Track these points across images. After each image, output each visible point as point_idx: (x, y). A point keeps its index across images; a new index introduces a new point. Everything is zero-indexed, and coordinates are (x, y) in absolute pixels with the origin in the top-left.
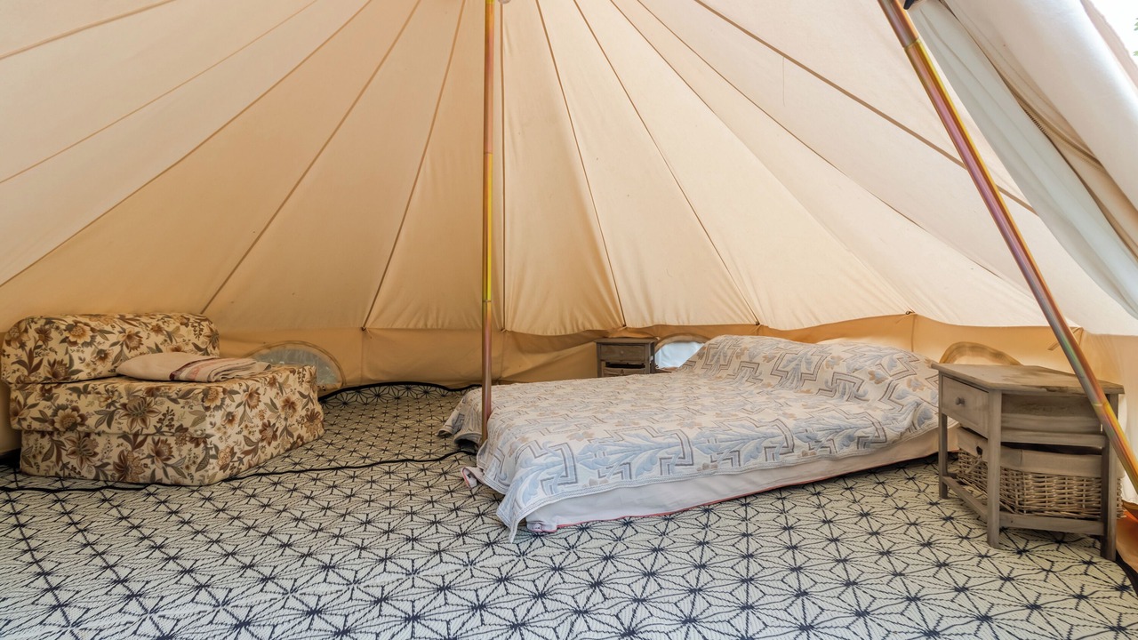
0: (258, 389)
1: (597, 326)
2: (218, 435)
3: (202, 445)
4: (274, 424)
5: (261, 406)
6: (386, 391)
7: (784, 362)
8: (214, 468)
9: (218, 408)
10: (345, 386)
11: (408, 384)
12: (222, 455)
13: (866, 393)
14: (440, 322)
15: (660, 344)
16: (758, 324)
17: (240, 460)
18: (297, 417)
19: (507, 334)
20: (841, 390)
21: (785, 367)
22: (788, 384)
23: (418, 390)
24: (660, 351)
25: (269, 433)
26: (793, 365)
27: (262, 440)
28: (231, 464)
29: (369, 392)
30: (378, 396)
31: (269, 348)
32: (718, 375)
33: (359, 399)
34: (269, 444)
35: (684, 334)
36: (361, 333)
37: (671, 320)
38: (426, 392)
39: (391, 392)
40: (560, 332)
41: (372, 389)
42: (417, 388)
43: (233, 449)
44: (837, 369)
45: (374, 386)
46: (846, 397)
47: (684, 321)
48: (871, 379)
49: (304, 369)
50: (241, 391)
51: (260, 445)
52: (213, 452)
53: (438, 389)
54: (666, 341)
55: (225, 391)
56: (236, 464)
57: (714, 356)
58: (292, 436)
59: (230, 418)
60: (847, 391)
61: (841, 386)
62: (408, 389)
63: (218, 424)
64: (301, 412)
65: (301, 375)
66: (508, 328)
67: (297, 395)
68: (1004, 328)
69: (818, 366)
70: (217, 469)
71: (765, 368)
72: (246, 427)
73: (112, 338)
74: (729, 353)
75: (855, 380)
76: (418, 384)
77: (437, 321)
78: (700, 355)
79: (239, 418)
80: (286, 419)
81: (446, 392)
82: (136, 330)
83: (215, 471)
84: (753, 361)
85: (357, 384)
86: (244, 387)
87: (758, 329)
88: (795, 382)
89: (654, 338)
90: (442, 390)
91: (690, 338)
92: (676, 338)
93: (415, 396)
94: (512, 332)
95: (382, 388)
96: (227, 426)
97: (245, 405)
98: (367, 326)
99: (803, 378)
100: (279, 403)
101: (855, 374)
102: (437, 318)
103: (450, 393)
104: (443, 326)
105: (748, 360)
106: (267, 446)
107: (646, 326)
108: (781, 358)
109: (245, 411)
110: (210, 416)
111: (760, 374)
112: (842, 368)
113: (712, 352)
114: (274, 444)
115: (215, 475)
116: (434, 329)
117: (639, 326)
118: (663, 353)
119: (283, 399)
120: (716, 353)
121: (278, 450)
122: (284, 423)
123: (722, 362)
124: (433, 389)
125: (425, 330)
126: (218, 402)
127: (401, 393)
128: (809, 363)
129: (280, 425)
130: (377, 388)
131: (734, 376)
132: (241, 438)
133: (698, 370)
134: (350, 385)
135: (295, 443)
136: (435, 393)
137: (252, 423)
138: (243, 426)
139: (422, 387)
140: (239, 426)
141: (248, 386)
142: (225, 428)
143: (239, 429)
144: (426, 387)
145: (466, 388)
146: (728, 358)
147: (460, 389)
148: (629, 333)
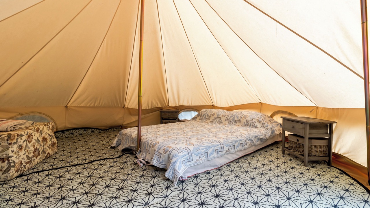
0: (32, 133)
1: (160, 106)
2: (15, 156)
3: (6, 161)
4: (39, 149)
5: (34, 141)
6: (76, 132)
7: (229, 117)
8: (13, 172)
9: (15, 143)
10: (57, 130)
11: (85, 129)
12: (17, 165)
13: (257, 126)
14: (100, 104)
15: (180, 112)
16: (213, 105)
17: (25, 166)
18: (48, 145)
19: (126, 109)
20: (249, 125)
21: (230, 118)
22: (231, 124)
23: (89, 131)
24: (180, 114)
25: (37, 153)
26: (232, 118)
27: (34, 156)
28: (21, 169)
29: (68, 132)
30: (72, 134)
31: (22, 115)
32: (206, 122)
33: (63, 136)
34: (37, 158)
35: (189, 109)
36: (65, 108)
37: (185, 104)
38: (92, 131)
39: (78, 132)
40: (147, 108)
41: (69, 131)
42: (89, 130)
43: (21, 161)
44: (247, 119)
45: (70, 130)
46: (251, 127)
47: (190, 104)
48: (258, 121)
49: (50, 124)
50: (25, 135)
51: (33, 158)
52: (12, 164)
53: (97, 130)
54: (182, 111)
55: (18, 135)
56: (23, 169)
57: (203, 115)
58: (45, 153)
59: (20, 148)
60: (251, 125)
61: (249, 124)
62: (85, 130)
63: (15, 151)
64: (49, 142)
65: (49, 126)
66: (126, 106)
67: (48, 135)
68: (294, 106)
69: (241, 118)
70: (14, 172)
71: (223, 119)
72: (27, 151)
74: (209, 114)
75: (253, 122)
76: (89, 128)
77: (99, 104)
78: (198, 115)
79: (24, 147)
80: (43, 146)
81: (100, 131)
83: (13, 173)
84: (219, 117)
85: (62, 129)
86: (26, 133)
87: (213, 107)
88: (233, 123)
89: (178, 110)
90: (99, 130)
91: (191, 110)
92: (186, 110)
93: (88, 133)
94: (128, 108)
95: (74, 131)
96: (19, 151)
97: (27, 141)
98: (68, 105)
99: (236, 122)
100: (40, 139)
101: (253, 120)
102: (100, 102)
103: (102, 131)
104: (101, 105)
105: (217, 116)
106: (36, 159)
107: (176, 106)
108: (228, 116)
109: (27, 144)
110: (11, 147)
111: (222, 121)
112: (248, 118)
113: (203, 114)
114: (39, 157)
115: (13, 175)
116: (97, 107)
117: (174, 106)
118: (181, 115)
119: (42, 137)
120: (204, 115)
121: (40, 160)
122: (43, 148)
123: (207, 117)
124: (95, 130)
125: (94, 107)
126: (15, 141)
127: (82, 132)
128: (237, 117)
129: (41, 149)
130: (72, 131)
131: (213, 121)
132: (25, 156)
133: (198, 119)
134: (59, 130)
135: (47, 156)
136: (96, 131)
137: (30, 149)
138: (26, 151)
139: (91, 129)
140: (24, 151)
141: (28, 132)
142: (18, 152)
143: (24, 152)
144: (92, 129)
145: (108, 129)
146: (209, 116)
147: (106, 130)
148: (170, 108)
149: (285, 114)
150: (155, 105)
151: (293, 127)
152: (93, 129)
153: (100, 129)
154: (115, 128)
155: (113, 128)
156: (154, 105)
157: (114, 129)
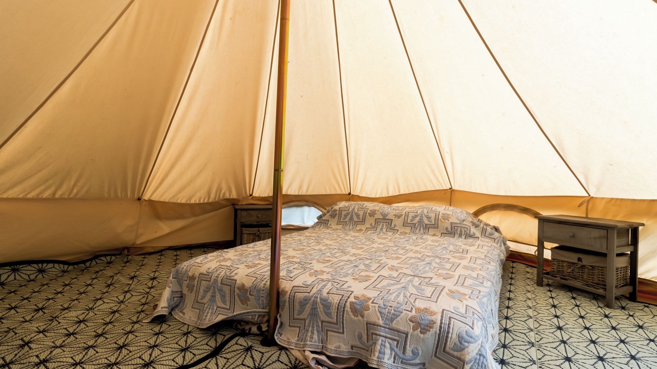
1: (234, 195)
7: (410, 218)
13: (474, 234)
14: (75, 191)
16: (350, 194)
19: (145, 203)
20: (459, 232)
21: (412, 221)
22: (417, 231)
23: (29, 271)
26: (417, 219)
32: (357, 229)
35: (299, 201)
38: (41, 271)
40: (204, 200)
42: (29, 268)
44: (451, 220)
46: (463, 237)
48: (472, 225)
53: (56, 265)
57: (346, 216)
60: (463, 233)
61: (459, 230)
62: (14, 270)
66: (146, 197)
69: (437, 219)
71: (398, 222)
74: (361, 213)
75: (467, 227)
76: (29, 262)
77: (73, 189)
81: (66, 267)
84: (387, 218)
87: (350, 197)
88: (422, 230)
90: (61, 266)
91: (304, 203)
92: (292, 204)
93: (26, 278)
94: (151, 202)
99: (427, 228)
101: (464, 223)
102: (74, 186)
103: (71, 267)
104: (76, 195)
105: (382, 217)
107: (270, 195)
108: (407, 215)
111: (395, 226)
112: (453, 220)
113: (344, 213)
116: (64, 199)
117: (262, 195)
120: (348, 214)
123: (355, 219)
124: (51, 265)
128: (429, 218)
131: (374, 228)
136: (53, 270)
139: (35, 266)
144: (40, 265)
145: (91, 260)
146: (361, 216)
147: (84, 262)
148: (255, 200)
149: (513, 211)
150: (224, 194)
151: (574, 236)
152: (40, 263)
153: (64, 263)
154: (112, 255)
155: (105, 255)
156: (222, 193)
157: (108, 258)
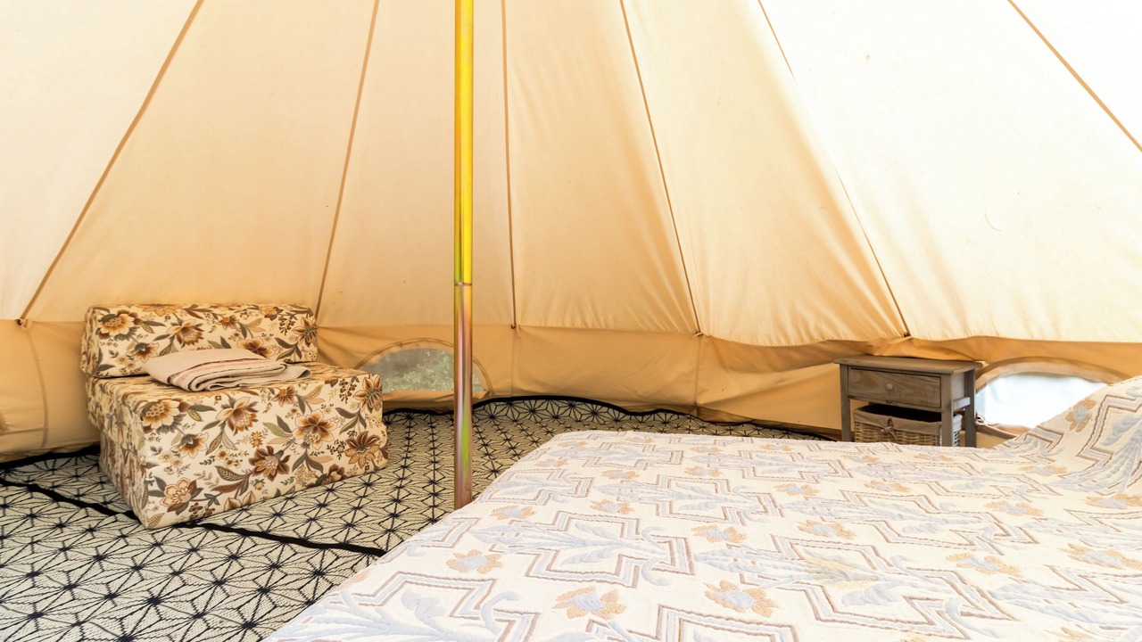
0: (254, 404)
2: (164, 465)
4: (281, 452)
5: (257, 427)
6: (544, 407)
8: (156, 508)
9: (171, 428)
10: (491, 397)
11: (572, 401)
12: (172, 491)
14: (602, 320)
15: (986, 376)
17: (212, 499)
18: (329, 441)
19: (704, 340)
23: (584, 409)
24: (987, 389)
25: (271, 463)
27: (256, 472)
28: (192, 504)
29: (522, 405)
30: (533, 411)
33: (510, 414)
34: (272, 477)
36: (512, 331)
38: (594, 413)
39: (550, 408)
41: (527, 402)
42: (584, 407)
43: (194, 483)
45: (529, 398)
47: (1043, 332)
49: (354, 378)
50: (218, 407)
51: (252, 478)
52: (155, 487)
53: (611, 411)
54: (1000, 370)
55: (182, 407)
56: (204, 504)
58: (320, 467)
59: (191, 443)
62: (572, 406)
63: (166, 450)
64: (337, 434)
65: (347, 387)
67: (335, 413)
70: (163, 509)
72: (223, 455)
73: (159, 331)
76: (585, 401)
77: (598, 319)
78: (1077, 418)
79: (209, 443)
80: (305, 445)
81: (622, 415)
82: (198, 321)
83: (157, 512)
85: (508, 395)
86: (225, 400)
89: (973, 362)
90: (617, 412)
94: (712, 338)
95: (539, 402)
96: (183, 453)
97: (223, 426)
98: (518, 323)
100: (294, 424)
103: (628, 417)
106: (267, 480)
107: (951, 337)
109: (222, 433)
110: (150, 439)
113: (1114, 417)
114: (280, 477)
115: (159, 518)
116: (596, 330)
118: (994, 393)
119: (303, 418)
121: (289, 486)
122: (302, 451)
124: (605, 409)
125: (585, 330)
126: (168, 422)
127: (562, 410)
129: (294, 453)
130: (533, 402)
132: (211, 470)
134: (498, 395)
135: (324, 477)
136: (606, 415)
137: (236, 449)
138: (216, 452)
139: (589, 405)
140: (207, 453)
141: (232, 402)
142: (179, 455)
143: (207, 458)
144: (595, 406)
145: (650, 413)
147: (643, 414)
148: (919, 348)
150: (819, 330)
152: (596, 404)
153: (620, 410)
154: (674, 413)
155: (667, 411)
157: (669, 415)
